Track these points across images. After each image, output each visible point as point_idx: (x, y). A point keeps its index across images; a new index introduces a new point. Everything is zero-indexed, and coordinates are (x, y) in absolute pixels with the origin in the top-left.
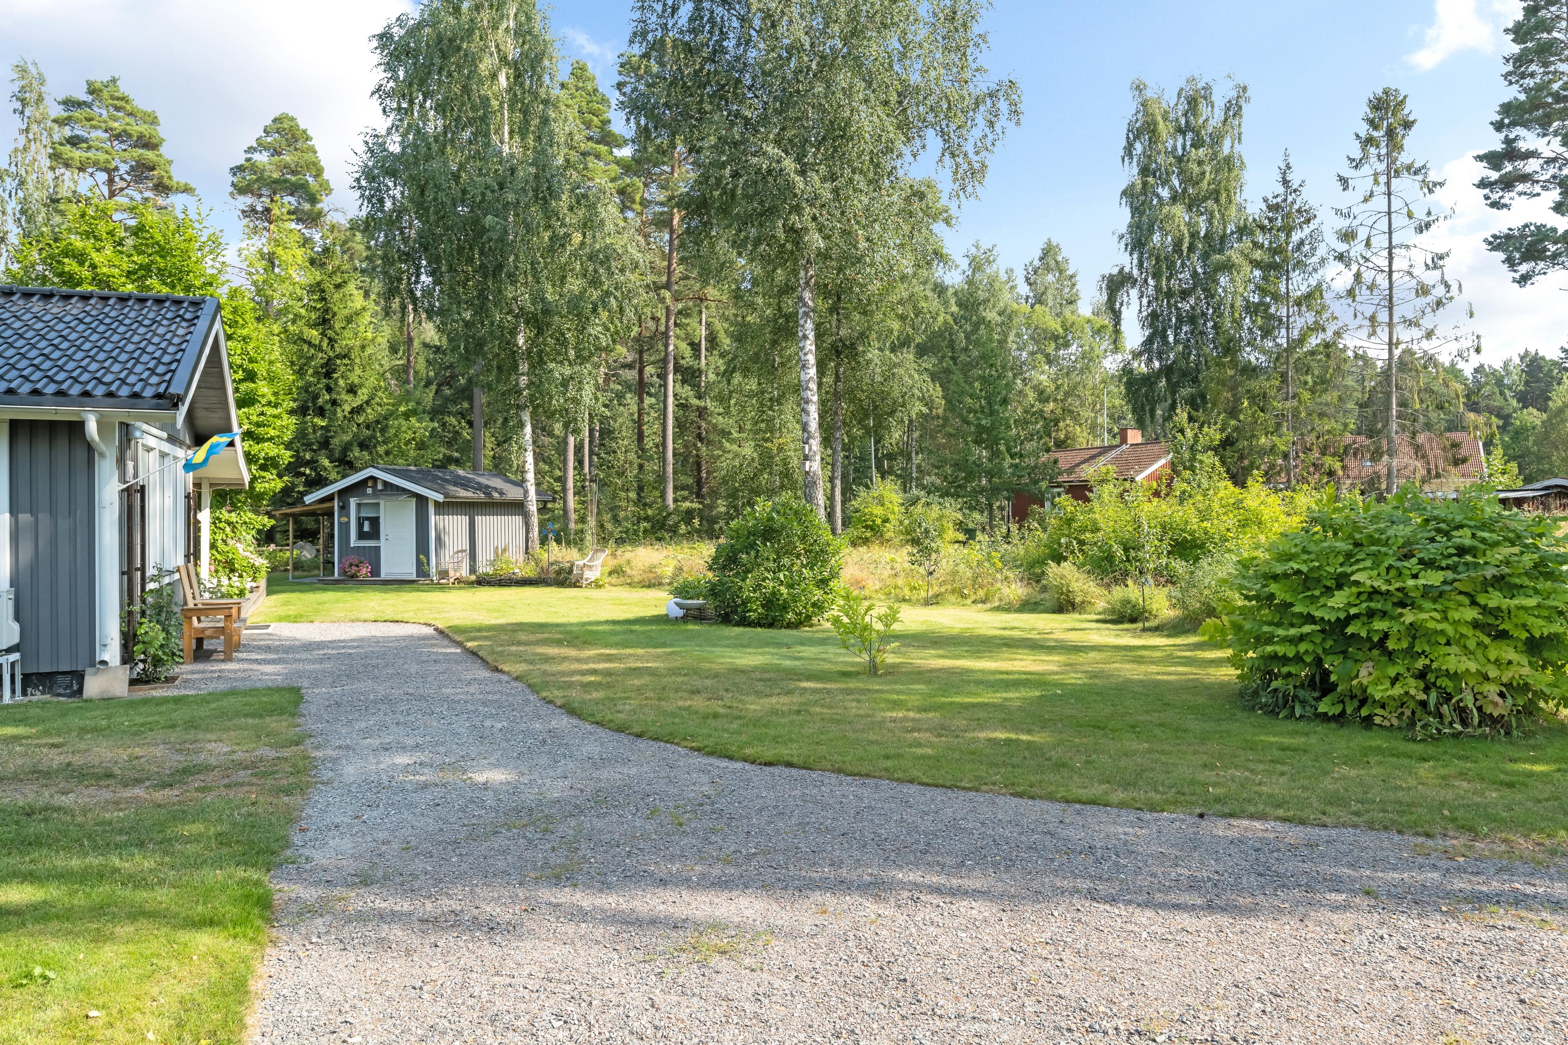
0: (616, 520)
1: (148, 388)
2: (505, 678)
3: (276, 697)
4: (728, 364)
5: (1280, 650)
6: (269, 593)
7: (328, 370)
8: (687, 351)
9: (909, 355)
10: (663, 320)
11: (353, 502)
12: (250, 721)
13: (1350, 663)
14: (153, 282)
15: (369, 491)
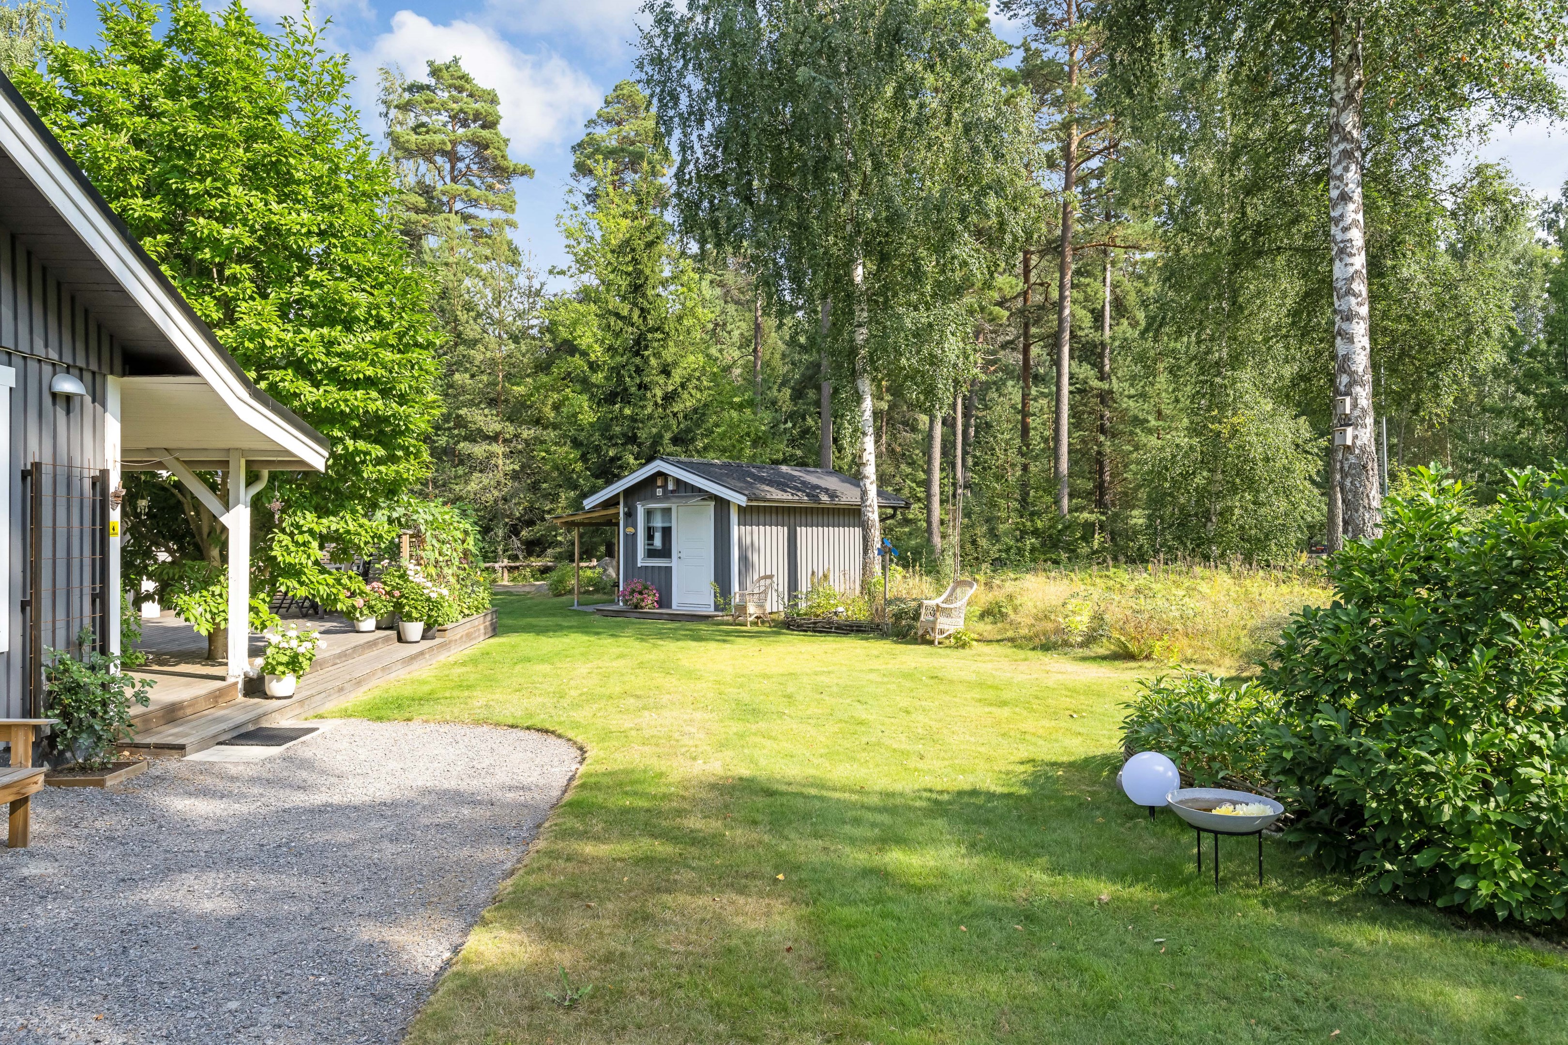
0: (993, 535)
6: (499, 632)
7: (639, 346)
8: (1087, 320)
10: (1055, 285)
11: (640, 506)
15: (659, 492)
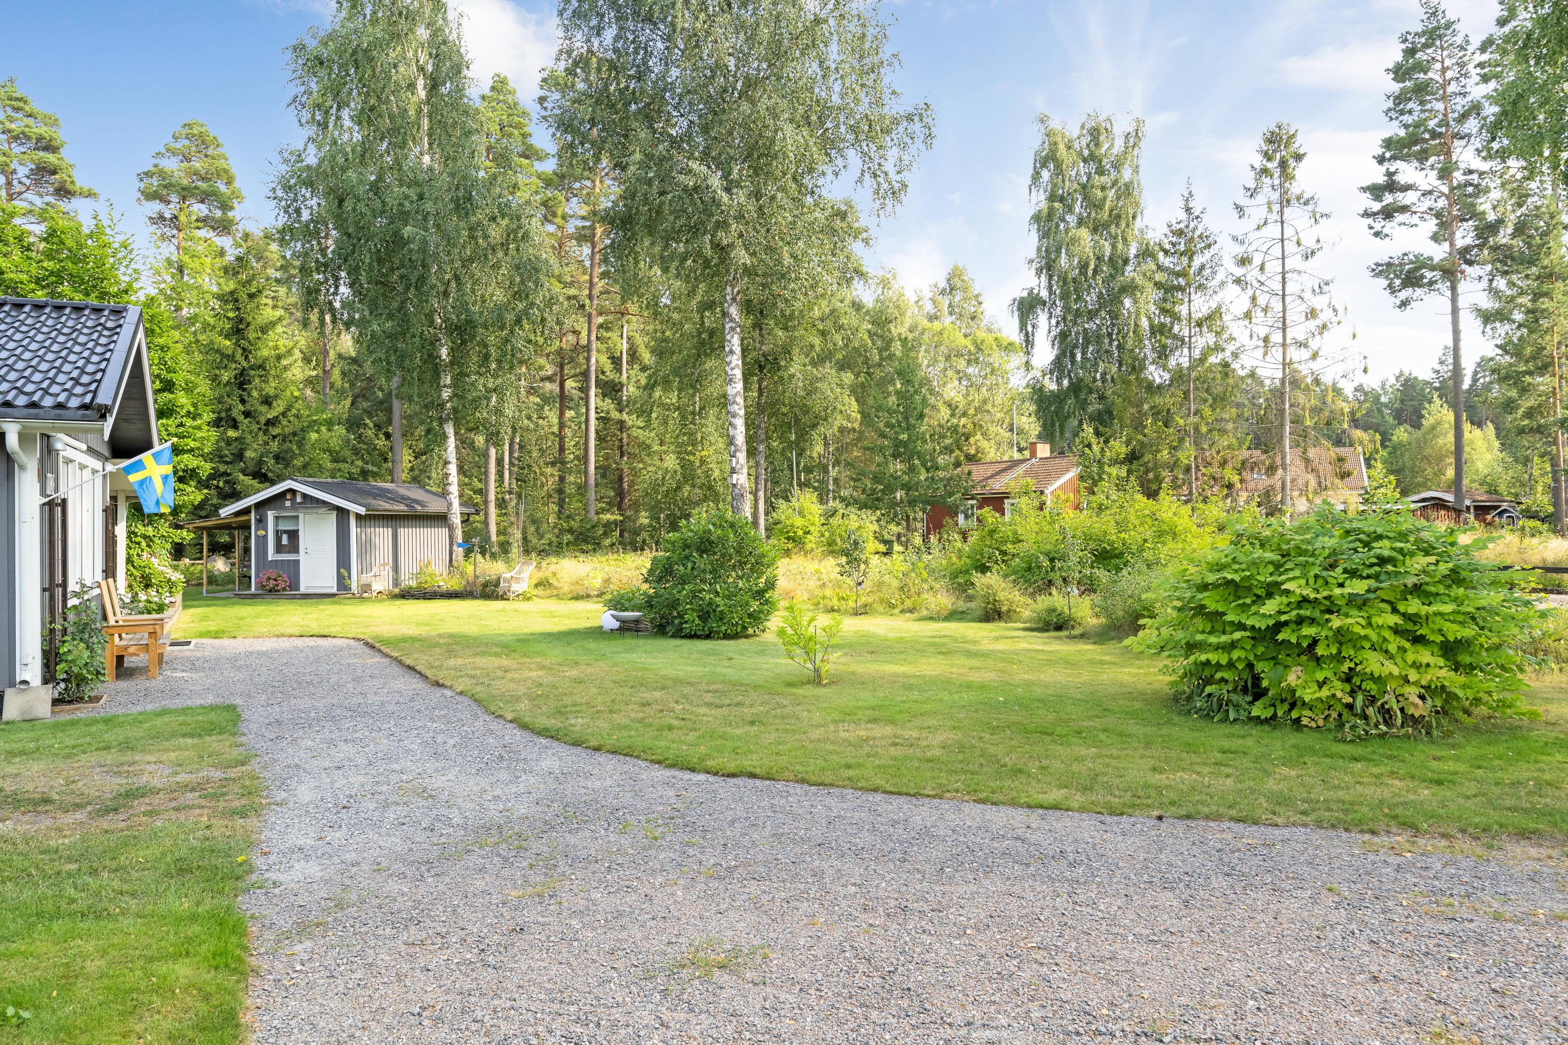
0: (538, 532)
1: (73, 399)
2: (448, 693)
3: (213, 716)
4: (649, 377)
5: (1213, 657)
6: (185, 607)
7: (242, 381)
8: (608, 366)
9: (828, 369)
10: (584, 333)
11: (271, 515)
12: (189, 741)
13: (1280, 668)
14: (65, 288)
15: (288, 504)
